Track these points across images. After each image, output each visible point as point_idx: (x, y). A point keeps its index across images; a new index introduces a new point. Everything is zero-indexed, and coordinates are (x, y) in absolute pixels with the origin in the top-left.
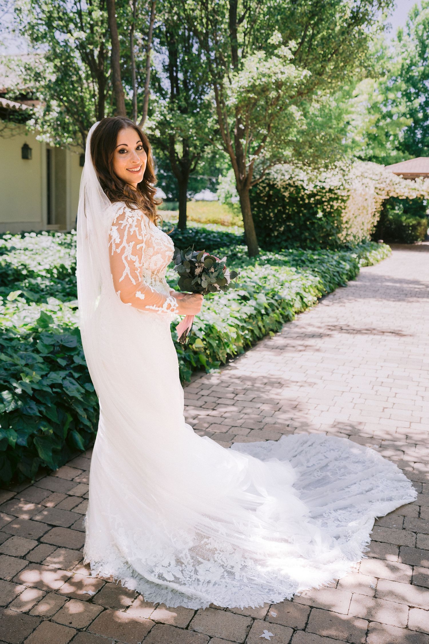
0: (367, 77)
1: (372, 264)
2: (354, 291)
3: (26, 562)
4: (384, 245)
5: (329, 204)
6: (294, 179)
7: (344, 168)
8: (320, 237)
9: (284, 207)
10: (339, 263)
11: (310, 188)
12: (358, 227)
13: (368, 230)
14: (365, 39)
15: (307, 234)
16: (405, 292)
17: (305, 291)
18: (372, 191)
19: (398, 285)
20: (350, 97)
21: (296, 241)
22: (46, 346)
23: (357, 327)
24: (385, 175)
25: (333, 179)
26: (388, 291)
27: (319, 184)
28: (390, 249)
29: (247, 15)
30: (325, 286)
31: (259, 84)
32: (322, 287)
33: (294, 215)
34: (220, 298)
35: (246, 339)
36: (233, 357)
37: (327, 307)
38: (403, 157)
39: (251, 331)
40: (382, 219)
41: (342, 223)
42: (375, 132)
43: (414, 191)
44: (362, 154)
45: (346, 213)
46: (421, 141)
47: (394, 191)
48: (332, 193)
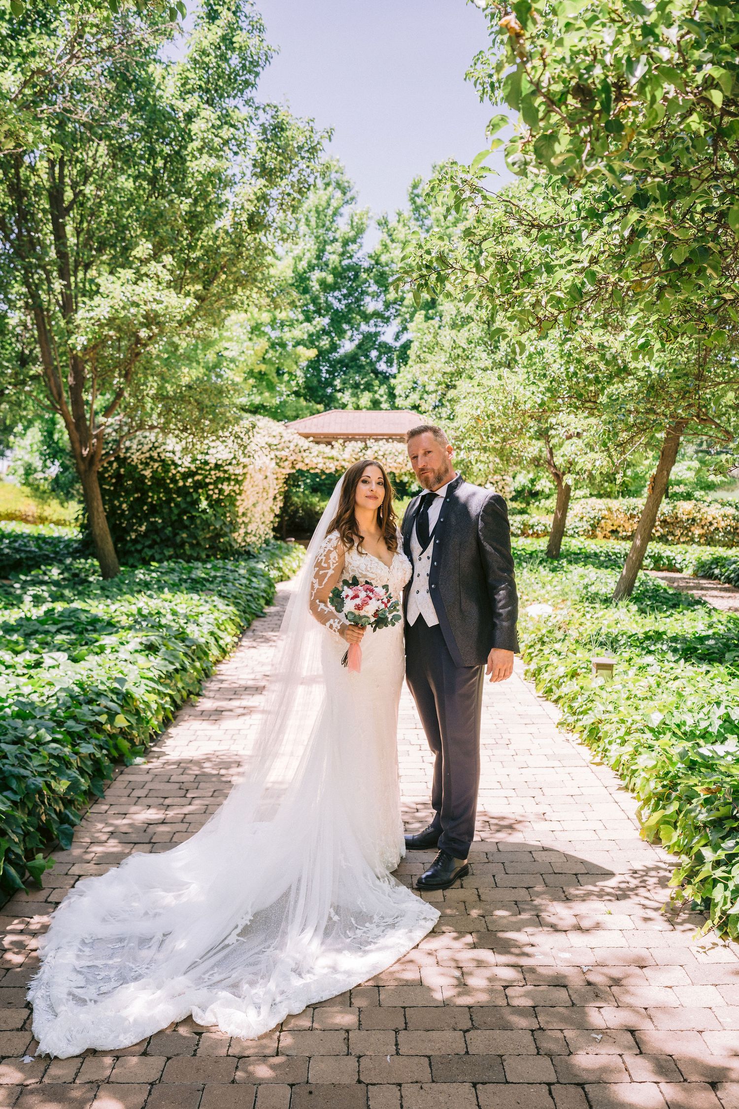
1: (289, 577)
4: (297, 545)
5: (216, 487)
6: (158, 450)
7: (242, 435)
8: (205, 538)
9: (144, 493)
10: (249, 581)
12: (259, 520)
13: (270, 523)
15: (184, 535)
17: (219, 628)
18: (273, 463)
21: (167, 546)
24: (286, 437)
25: (220, 448)
27: (199, 457)
30: (241, 618)
32: (238, 620)
33: (161, 506)
34: (117, 651)
35: (164, 709)
36: (155, 738)
37: (253, 650)
38: (307, 408)
39: (171, 696)
40: (285, 504)
41: (238, 516)
42: (263, 369)
43: (331, 461)
44: (245, 401)
45: (242, 500)
46: (329, 383)
47: (303, 462)
48: (219, 471)
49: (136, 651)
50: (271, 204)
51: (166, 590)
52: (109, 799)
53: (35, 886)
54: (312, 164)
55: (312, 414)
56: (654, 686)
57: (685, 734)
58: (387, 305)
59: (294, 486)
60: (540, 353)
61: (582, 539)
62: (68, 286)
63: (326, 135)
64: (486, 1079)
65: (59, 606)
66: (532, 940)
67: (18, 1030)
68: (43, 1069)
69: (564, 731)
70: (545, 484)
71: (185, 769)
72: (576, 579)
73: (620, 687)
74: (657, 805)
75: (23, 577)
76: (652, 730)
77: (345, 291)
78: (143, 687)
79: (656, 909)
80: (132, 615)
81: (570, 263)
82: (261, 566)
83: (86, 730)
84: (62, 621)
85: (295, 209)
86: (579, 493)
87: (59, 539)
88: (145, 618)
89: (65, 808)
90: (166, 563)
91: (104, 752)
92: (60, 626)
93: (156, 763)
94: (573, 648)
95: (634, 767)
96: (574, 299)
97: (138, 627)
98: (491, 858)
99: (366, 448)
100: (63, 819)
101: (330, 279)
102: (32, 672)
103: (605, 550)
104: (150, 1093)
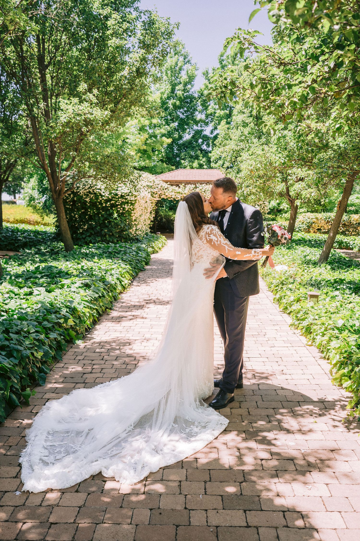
1: (157, 252)
2: (151, 274)
4: (161, 236)
5: (122, 207)
6: (93, 188)
7: (135, 181)
8: (116, 232)
9: (86, 210)
10: (137, 253)
11: (107, 194)
12: (143, 223)
13: (148, 225)
15: (106, 231)
17: (121, 276)
21: (98, 236)
24: (157, 182)
25: (124, 188)
27: (113, 192)
28: (166, 239)
29: (52, 62)
31: (75, 122)
32: (131, 272)
33: (94, 216)
34: (70, 287)
35: (93, 316)
36: (88, 330)
37: (138, 287)
38: (167, 168)
39: (97, 310)
40: (156, 215)
41: (132, 221)
42: (145, 149)
43: (179, 194)
44: (136, 165)
45: (134, 213)
46: (178, 155)
47: (164, 195)
48: (123, 199)
49: (80, 287)
50: (148, 63)
51: (96, 258)
52: (65, 361)
53: (26, 404)
54: (169, 41)
55: (169, 171)
56: (339, 307)
57: (355, 331)
58: (207, 116)
59: (160, 207)
60: (284, 137)
61: (303, 233)
62: (47, 106)
63: (176, 26)
64: (251, 508)
65: (43, 265)
66: (277, 437)
67: (14, 478)
68: (25, 498)
69: (293, 328)
70: (285, 206)
71: (103, 346)
72: (300, 252)
73: (322, 307)
74: (340, 367)
75: (27, 251)
76: (338, 328)
77: (185, 109)
78: (82, 305)
79: (340, 421)
80: (79, 269)
81: (300, 83)
82: (144, 246)
83: (53, 326)
84: (44, 272)
85: (160, 65)
86: (302, 210)
87: (45, 233)
88: (85, 271)
89: (42, 365)
90: (97, 244)
91: (62, 337)
92: (43, 274)
93: (89, 344)
94: (298, 287)
95: (329, 348)
96: (303, 102)
97: (81, 275)
98: (255, 393)
99: (196, 187)
100: (41, 370)
101: (178, 103)
102: (28, 297)
103: (314, 238)
104: (79, 512)
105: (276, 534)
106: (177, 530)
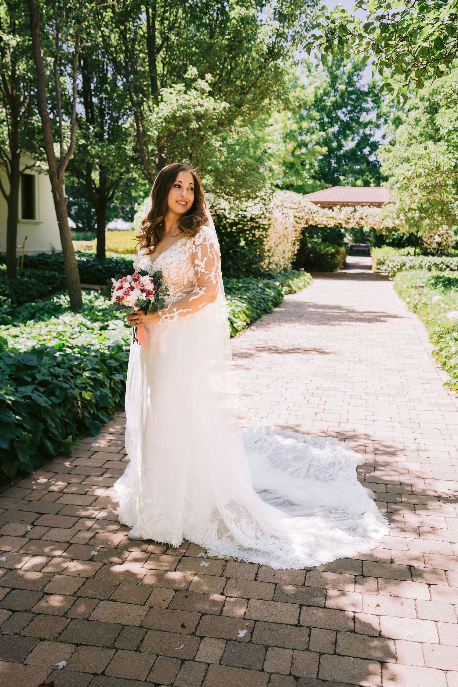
0: (285, 110)
1: (295, 292)
2: (280, 317)
3: (26, 540)
4: (305, 273)
5: (251, 233)
7: (266, 198)
8: (243, 265)
10: (264, 290)
11: (232, 217)
12: (280, 255)
13: (289, 258)
14: (281, 73)
15: (230, 263)
16: (327, 316)
17: (234, 316)
18: (292, 220)
19: (321, 310)
20: (267, 126)
22: (8, 365)
23: (286, 348)
24: (303, 204)
25: (254, 207)
26: (312, 316)
27: (240, 213)
28: (311, 277)
29: (165, 45)
30: (252, 311)
31: (180, 115)
32: (250, 313)
38: (320, 186)
40: (301, 247)
41: (264, 252)
42: (292, 161)
43: (332, 219)
44: (280, 183)
45: (268, 241)
46: (336, 170)
47: (313, 220)
48: (253, 222)
55: (322, 189)
58: (379, 117)
64: (311, 604)
67: (21, 536)
69: (446, 388)
77: (349, 108)
82: (277, 283)
89: (98, 410)
99: (355, 211)
100: (95, 417)
104: (83, 584)
105: (334, 639)
106: (201, 619)
